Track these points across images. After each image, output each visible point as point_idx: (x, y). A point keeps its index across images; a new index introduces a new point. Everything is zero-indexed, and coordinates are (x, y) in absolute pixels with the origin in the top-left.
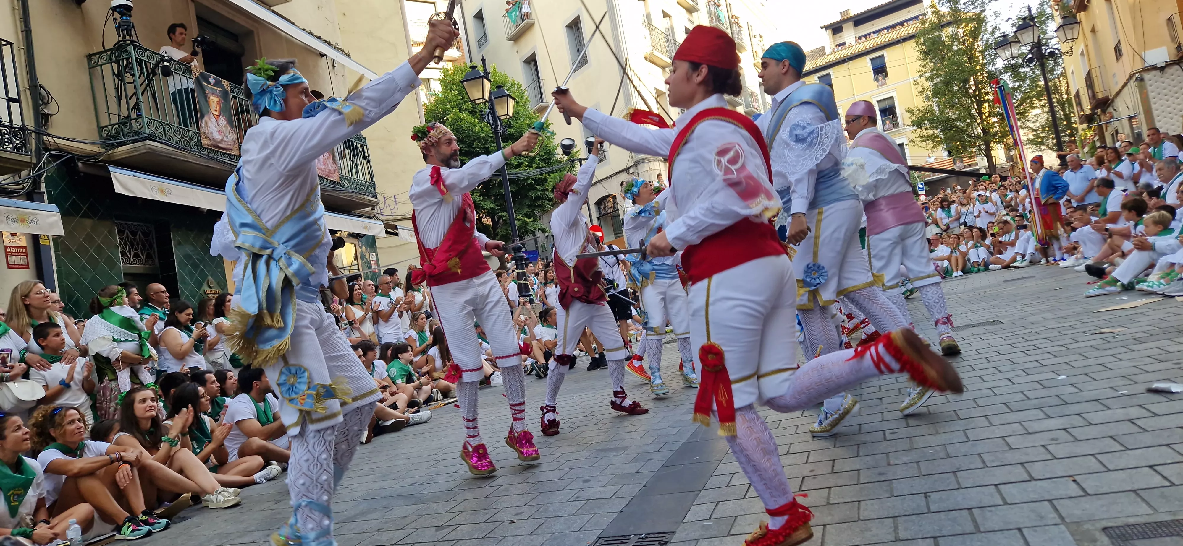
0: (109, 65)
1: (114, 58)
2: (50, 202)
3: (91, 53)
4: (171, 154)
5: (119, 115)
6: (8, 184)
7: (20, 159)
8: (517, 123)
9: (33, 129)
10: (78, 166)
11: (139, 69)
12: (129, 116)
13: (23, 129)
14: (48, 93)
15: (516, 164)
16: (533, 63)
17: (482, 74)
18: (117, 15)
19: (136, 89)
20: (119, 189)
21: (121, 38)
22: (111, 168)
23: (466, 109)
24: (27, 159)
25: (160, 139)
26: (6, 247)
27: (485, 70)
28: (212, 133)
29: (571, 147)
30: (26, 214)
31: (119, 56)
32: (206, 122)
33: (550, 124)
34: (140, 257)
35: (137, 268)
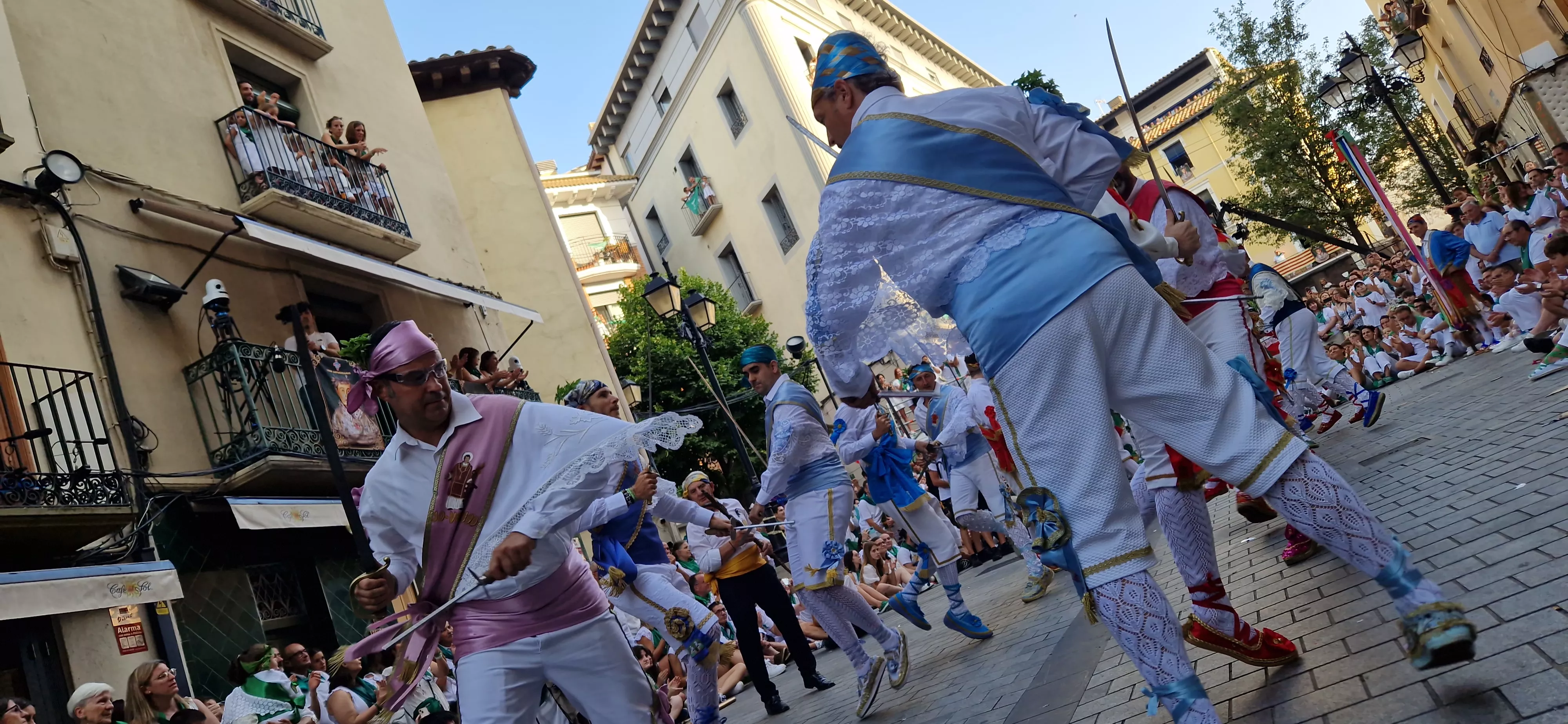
0: (211, 375)
1: (215, 365)
2: (162, 558)
3: (187, 364)
4: (301, 466)
5: (231, 433)
6: (108, 548)
7: (119, 512)
8: (726, 333)
9: (130, 472)
10: (190, 506)
11: (247, 370)
12: (243, 432)
13: (117, 474)
14: (142, 425)
15: (735, 384)
16: (731, 256)
17: (667, 280)
18: (211, 313)
19: (246, 396)
20: (243, 524)
21: (220, 339)
22: (230, 501)
23: (659, 331)
24: (126, 510)
25: (284, 450)
26: (116, 628)
27: (670, 275)
28: (347, 429)
29: (801, 346)
30: (134, 579)
31: (220, 361)
32: (338, 417)
33: (767, 325)
34: (282, 606)
35: (279, 621)
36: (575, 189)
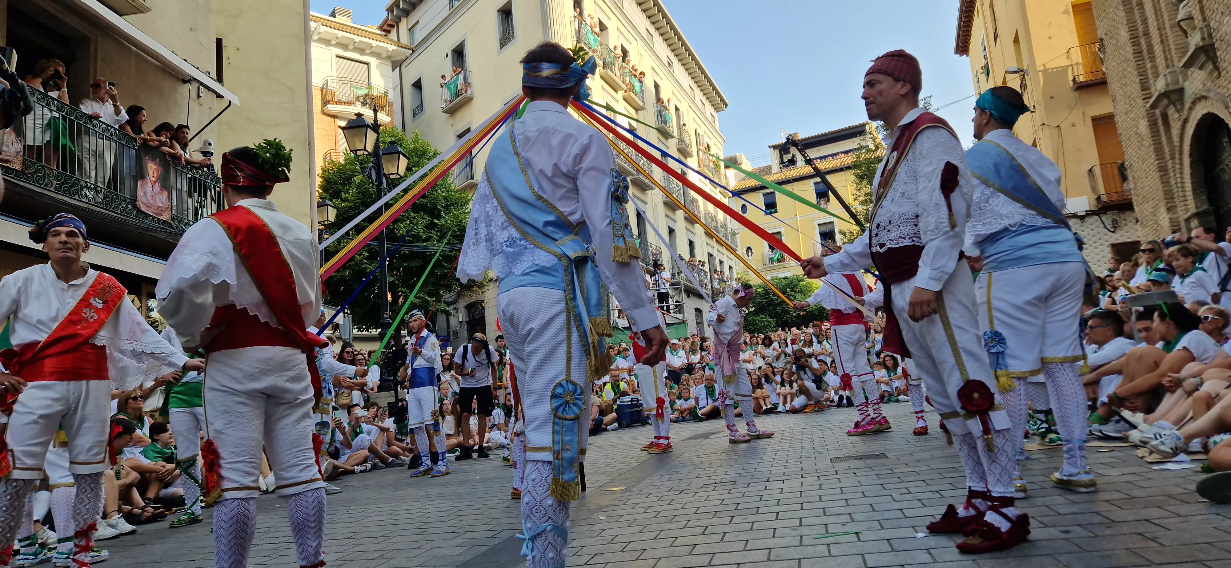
17: (368, 123)
36: (357, 39)
